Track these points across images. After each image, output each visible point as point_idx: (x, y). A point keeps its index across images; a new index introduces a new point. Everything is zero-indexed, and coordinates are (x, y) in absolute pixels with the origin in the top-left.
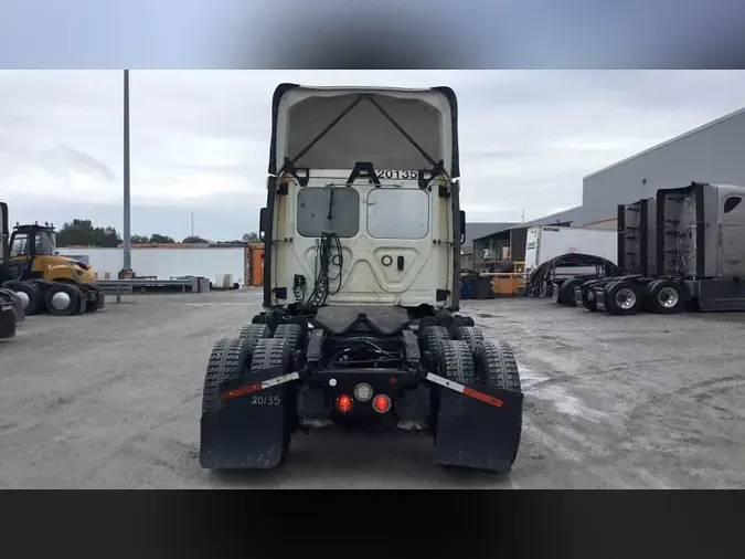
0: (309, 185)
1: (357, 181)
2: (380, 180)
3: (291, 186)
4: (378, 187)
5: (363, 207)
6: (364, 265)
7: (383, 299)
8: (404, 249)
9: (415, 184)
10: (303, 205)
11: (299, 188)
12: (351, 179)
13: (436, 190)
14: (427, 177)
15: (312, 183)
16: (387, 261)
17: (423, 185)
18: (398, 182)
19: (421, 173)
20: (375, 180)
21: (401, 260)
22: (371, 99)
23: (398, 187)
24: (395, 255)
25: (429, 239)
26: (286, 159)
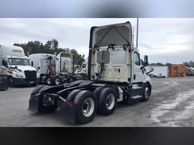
0: (99, 51)
1: (109, 49)
2: (114, 48)
3: (96, 51)
4: (114, 50)
5: (110, 55)
6: (110, 71)
7: (115, 80)
8: (120, 67)
9: (123, 49)
10: (98, 56)
11: (97, 51)
12: (108, 49)
13: (128, 50)
14: (126, 47)
15: (100, 50)
16: (116, 70)
17: (125, 49)
18: (119, 49)
19: (124, 46)
20: (113, 48)
21: (119, 69)
22: (114, 27)
23: (119, 50)
24: (118, 68)
25: (126, 64)
26: (95, 45)
